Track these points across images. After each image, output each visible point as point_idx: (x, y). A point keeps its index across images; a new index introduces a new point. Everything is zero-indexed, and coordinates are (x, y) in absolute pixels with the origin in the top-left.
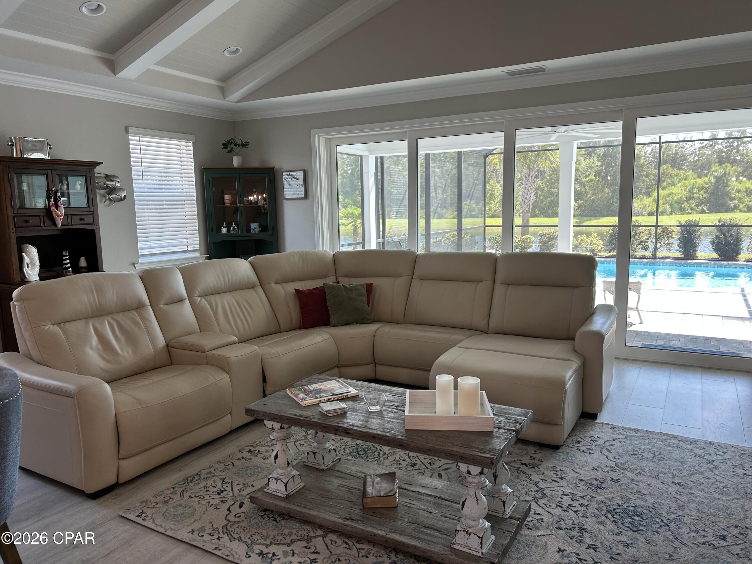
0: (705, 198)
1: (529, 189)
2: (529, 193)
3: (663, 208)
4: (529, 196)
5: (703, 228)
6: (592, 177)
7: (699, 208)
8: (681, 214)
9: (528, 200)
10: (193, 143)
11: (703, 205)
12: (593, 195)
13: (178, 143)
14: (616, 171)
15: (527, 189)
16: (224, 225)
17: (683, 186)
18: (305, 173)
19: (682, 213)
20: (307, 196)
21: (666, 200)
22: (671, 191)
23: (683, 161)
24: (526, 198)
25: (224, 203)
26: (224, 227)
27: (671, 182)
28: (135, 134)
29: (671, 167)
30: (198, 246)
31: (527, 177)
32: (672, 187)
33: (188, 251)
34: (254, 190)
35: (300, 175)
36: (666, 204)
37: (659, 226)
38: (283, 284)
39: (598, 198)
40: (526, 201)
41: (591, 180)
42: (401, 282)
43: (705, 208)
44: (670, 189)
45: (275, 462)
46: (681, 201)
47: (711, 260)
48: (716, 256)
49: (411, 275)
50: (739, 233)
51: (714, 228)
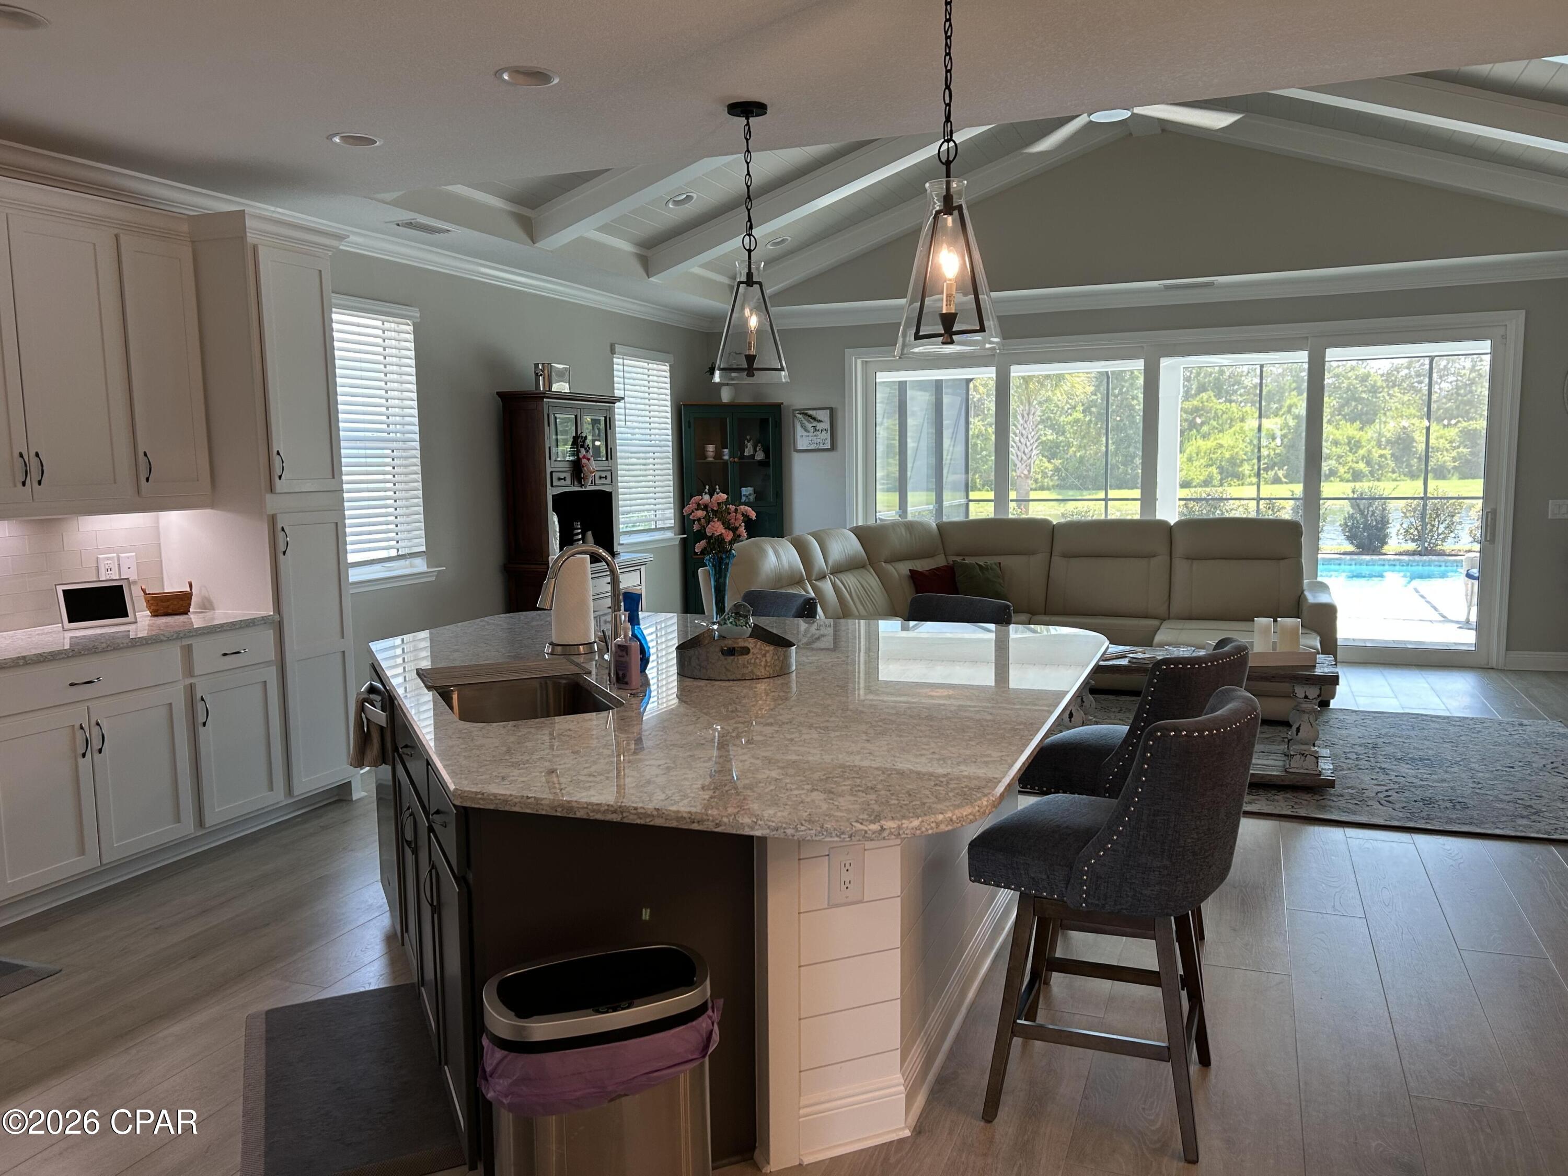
0: (1279, 455)
1: (1030, 437)
2: (1028, 444)
3: (1207, 473)
4: (1030, 449)
5: (1330, 502)
6: (1078, 415)
7: (1269, 473)
8: (1239, 485)
9: (1028, 456)
10: (670, 366)
11: (1276, 468)
12: (1080, 447)
13: (646, 365)
14: (1122, 404)
15: (1025, 437)
16: (707, 490)
17: (1239, 433)
18: (832, 412)
19: (1240, 482)
20: (833, 448)
21: (1211, 459)
22: (1218, 441)
23: (1233, 385)
24: (1024, 452)
25: (705, 457)
26: (706, 493)
27: (1217, 426)
28: (624, 355)
29: (1215, 396)
30: (673, 521)
31: (1026, 416)
32: (1221, 435)
33: (656, 529)
34: (748, 437)
35: (824, 415)
36: (1211, 465)
37: (1262, 499)
38: (893, 564)
39: (1090, 454)
40: (1025, 458)
41: (1077, 421)
42: (1038, 560)
43: (1280, 474)
44: (1216, 439)
45: (1070, 721)
46: (1238, 461)
47: (1345, 553)
48: (1351, 548)
49: (1049, 551)
50: (1384, 509)
51: (1347, 501)
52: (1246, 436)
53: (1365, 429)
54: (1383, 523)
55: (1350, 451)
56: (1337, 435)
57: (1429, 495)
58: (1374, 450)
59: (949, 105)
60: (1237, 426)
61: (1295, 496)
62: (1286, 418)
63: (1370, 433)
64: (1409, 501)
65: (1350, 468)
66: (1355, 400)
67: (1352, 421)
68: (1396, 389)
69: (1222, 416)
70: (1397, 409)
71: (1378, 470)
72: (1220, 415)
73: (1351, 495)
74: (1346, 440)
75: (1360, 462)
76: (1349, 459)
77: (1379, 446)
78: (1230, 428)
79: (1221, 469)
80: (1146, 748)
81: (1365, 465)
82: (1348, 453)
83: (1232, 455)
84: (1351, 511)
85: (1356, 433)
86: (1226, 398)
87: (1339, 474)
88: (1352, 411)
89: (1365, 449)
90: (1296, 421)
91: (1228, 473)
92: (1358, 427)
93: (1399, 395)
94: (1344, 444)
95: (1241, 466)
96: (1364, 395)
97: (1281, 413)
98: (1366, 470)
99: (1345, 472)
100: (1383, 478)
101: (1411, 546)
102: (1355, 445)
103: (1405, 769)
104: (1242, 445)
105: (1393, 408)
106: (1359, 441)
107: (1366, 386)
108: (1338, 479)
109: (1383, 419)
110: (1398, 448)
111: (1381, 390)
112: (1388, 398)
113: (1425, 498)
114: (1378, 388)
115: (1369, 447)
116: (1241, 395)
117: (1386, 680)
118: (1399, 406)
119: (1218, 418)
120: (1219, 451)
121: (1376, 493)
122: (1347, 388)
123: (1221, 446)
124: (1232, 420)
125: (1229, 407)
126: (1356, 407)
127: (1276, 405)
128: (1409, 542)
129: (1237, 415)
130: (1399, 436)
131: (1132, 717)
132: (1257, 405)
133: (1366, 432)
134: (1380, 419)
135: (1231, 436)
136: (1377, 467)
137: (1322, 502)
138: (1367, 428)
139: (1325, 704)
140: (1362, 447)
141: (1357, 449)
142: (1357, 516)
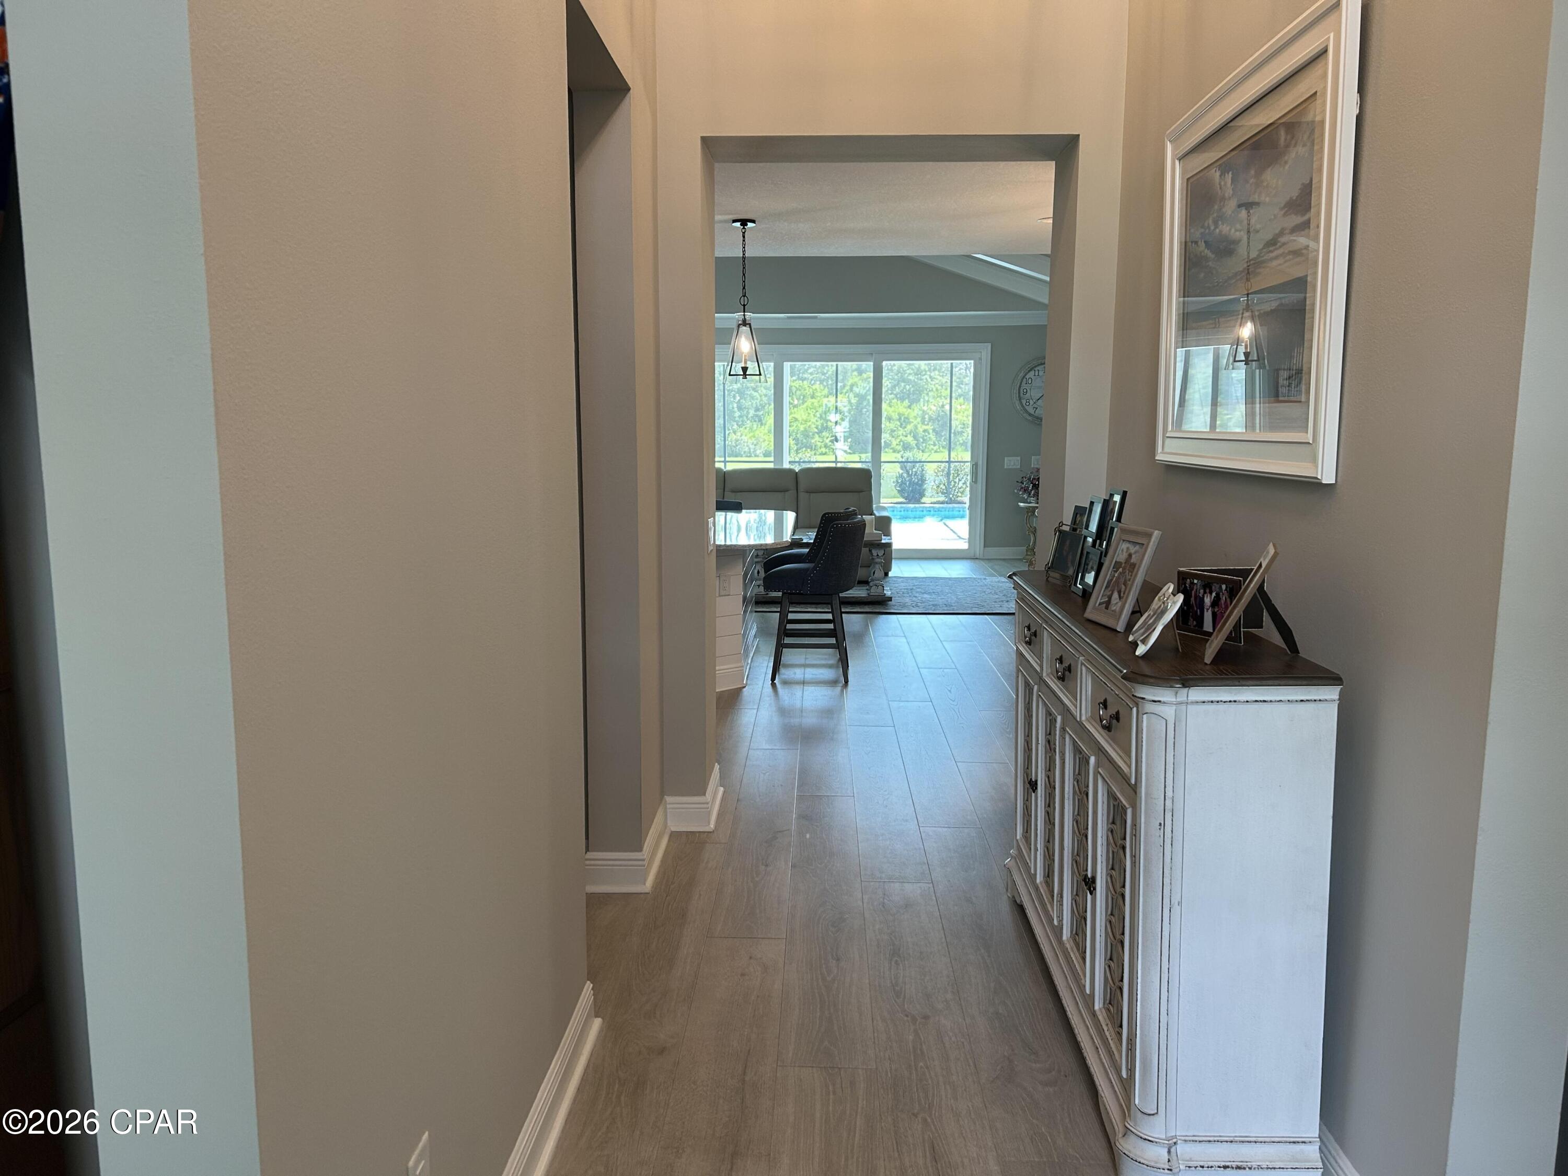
5: (888, 465)
17: (810, 408)
32: (796, 409)
46: (811, 434)
48: (902, 499)
49: (723, 488)
50: (923, 470)
51: (898, 464)
52: (817, 411)
53: (912, 407)
54: (923, 480)
56: (891, 412)
57: (952, 460)
58: (919, 426)
59: (744, 282)
60: (809, 402)
61: (862, 460)
62: (848, 396)
63: (916, 411)
64: (939, 464)
65: (901, 441)
66: (904, 381)
67: (902, 400)
68: (937, 372)
69: (796, 392)
70: (937, 390)
71: (923, 443)
72: (794, 392)
73: (901, 460)
74: (898, 417)
75: (909, 435)
76: (900, 433)
77: (923, 423)
78: (803, 403)
80: (831, 531)
81: (912, 439)
82: (899, 428)
83: (805, 428)
84: (901, 472)
85: (905, 410)
86: (798, 375)
87: (892, 446)
88: (902, 392)
89: (912, 424)
90: (857, 399)
91: (802, 444)
92: (906, 405)
93: (938, 377)
94: (896, 420)
95: (813, 438)
96: (911, 377)
97: (844, 391)
98: (913, 443)
99: (897, 445)
100: (926, 450)
101: (942, 498)
102: (904, 421)
103: (925, 596)
104: (814, 420)
105: (934, 389)
106: (907, 418)
107: (912, 369)
108: (891, 451)
109: (926, 398)
110: (938, 424)
111: (924, 373)
112: (929, 380)
113: (949, 462)
114: (922, 372)
115: (915, 422)
116: (811, 374)
117: (921, 567)
118: (939, 388)
119: (793, 394)
120: (795, 425)
121: (917, 458)
122: (897, 371)
123: (796, 420)
124: (804, 397)
125: (801, 384)
126: (905, 387)
128: (940, 494)
129: (809, 392)
130: (939, 414)
131: (816, 530)
133: (914, 410)
134: (924, 399)
135: (804, 411)
136: (921, 440)
137: (882, 464)
138: (914, 406)
139: (886, 574)
140: (910, 423)
141: (906, 425)
142: (905, 475)
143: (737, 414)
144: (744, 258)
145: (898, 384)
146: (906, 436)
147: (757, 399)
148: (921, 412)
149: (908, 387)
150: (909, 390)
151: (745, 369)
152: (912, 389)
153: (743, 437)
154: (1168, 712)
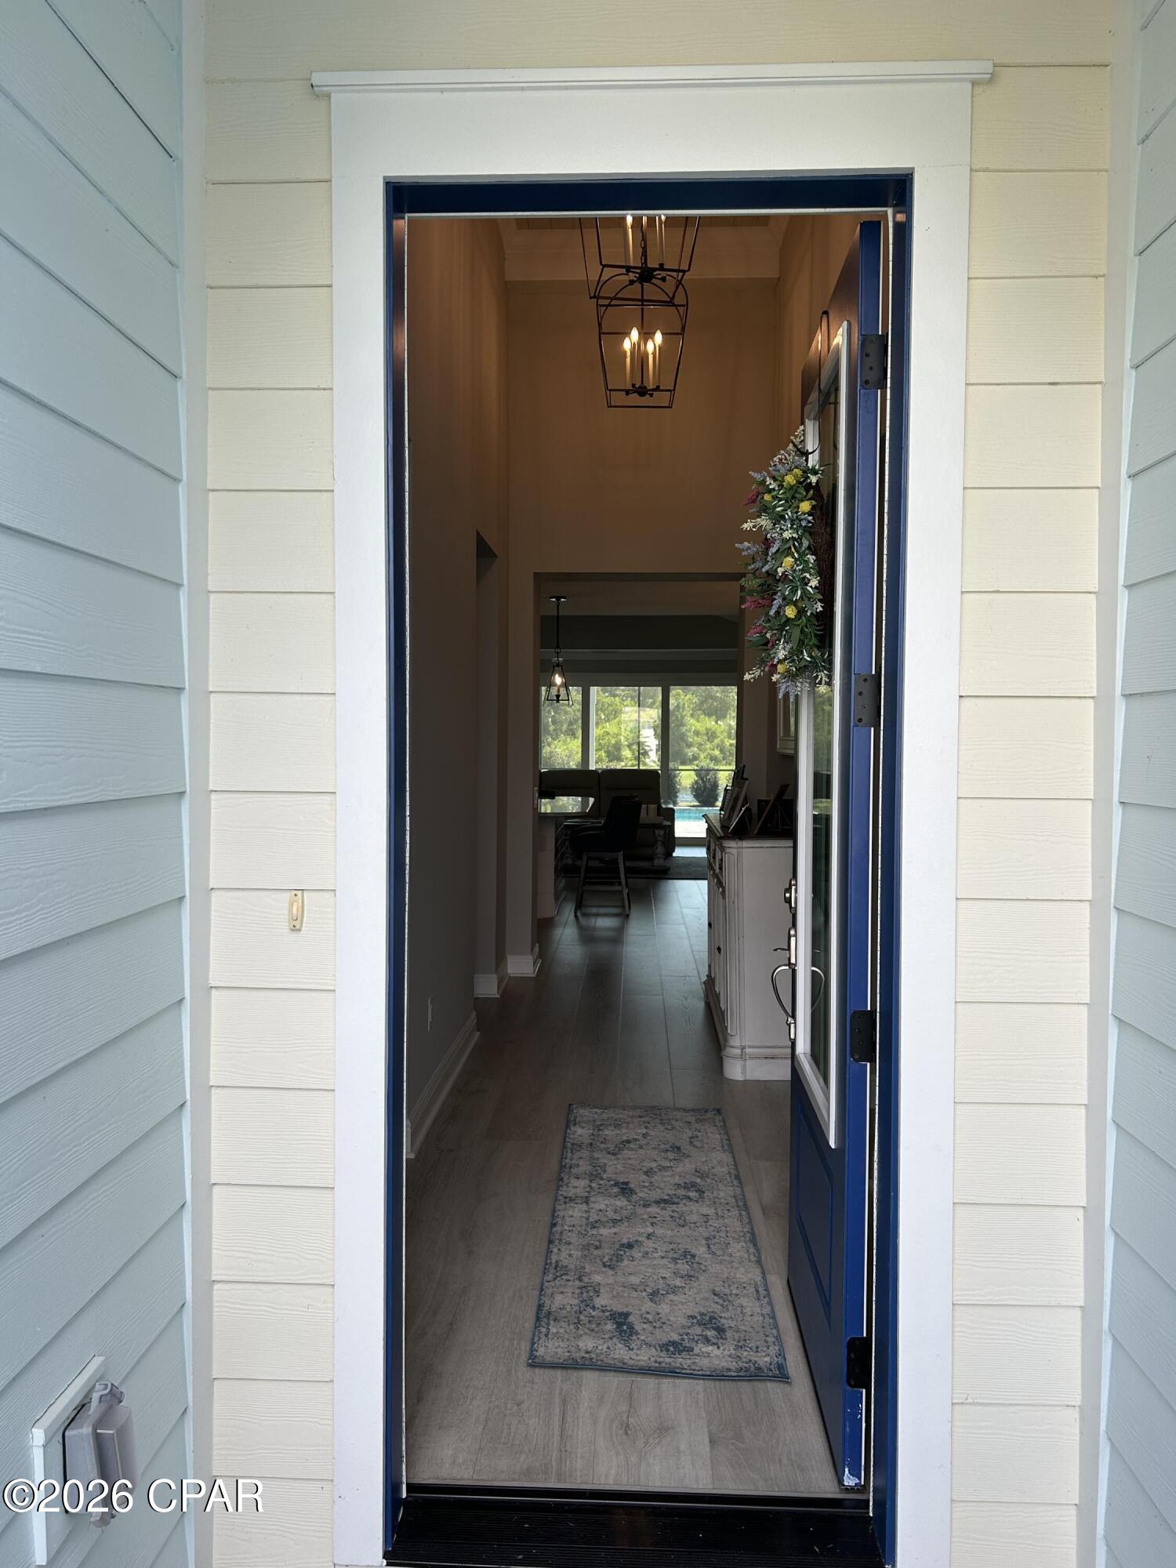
32: (602, 725)
47: (693, 806)
48: (697, 804)
54: (715, 786)
55: (708, 740)
56: (698, 727)
67: (709, 715)
76: (708, 747)
78: (615, 718)
79: (608, 753)
84: (696, 779)
89: (719, 739)
94: (704, 735)
102: (712, 736)
103: (698, 868)
106: (714, 733)
115: (722, 737)
117: (699, 851)
123: (608, 734)
124: (616, 712)
127: (651, 700)
132: (636, 700)
136: (728, 754)
139: (669, 853)
140: (716, 737)
141: (714, 739)
142: (700, 782)
143: (552, 728)
144: (558, 616)
145: (706, 700)
146: (714, 750)
147: (571, 714)
148: (727, 727)
149: (715, 704)
150: (716, 707)
151: (558, 696)
152: (719, 706)
153: (557, 750)
154: (734, 851)
